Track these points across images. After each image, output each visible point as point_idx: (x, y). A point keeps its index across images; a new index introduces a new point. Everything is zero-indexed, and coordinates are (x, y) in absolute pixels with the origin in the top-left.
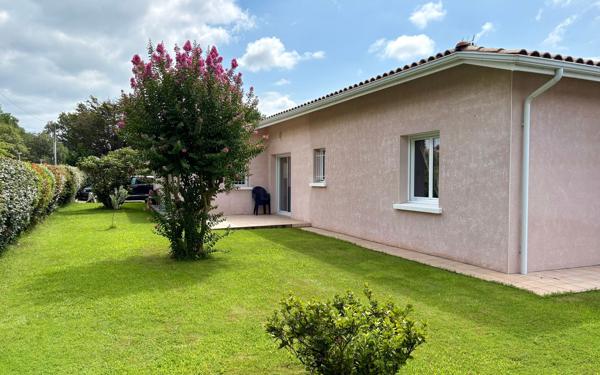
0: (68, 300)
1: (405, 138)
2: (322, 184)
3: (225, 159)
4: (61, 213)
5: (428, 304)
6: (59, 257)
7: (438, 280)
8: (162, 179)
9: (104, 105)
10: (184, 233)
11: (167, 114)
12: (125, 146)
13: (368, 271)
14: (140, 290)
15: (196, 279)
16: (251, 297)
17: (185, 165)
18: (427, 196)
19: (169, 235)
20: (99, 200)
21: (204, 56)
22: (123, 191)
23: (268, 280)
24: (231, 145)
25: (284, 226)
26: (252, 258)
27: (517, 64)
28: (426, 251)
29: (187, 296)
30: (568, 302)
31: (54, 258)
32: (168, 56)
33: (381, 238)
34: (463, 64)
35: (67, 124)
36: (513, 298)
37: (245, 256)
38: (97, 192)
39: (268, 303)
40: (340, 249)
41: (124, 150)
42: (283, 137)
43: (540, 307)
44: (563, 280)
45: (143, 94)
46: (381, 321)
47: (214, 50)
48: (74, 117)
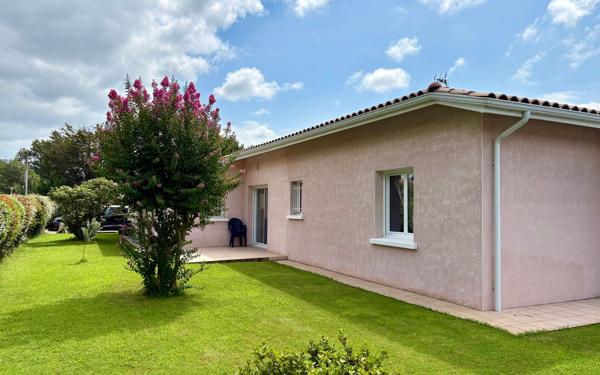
0: (33, 343)
1: (380, 173)
2: (299, 217)
3: (200, 194)
4: (30, 245)
5: (404, 345)
6: (25, 294)
7: (414, 318)
8: (136, 214)
9: (79, 133)
10: (157, 269)
11: (143, 149)
12: (99, 176)
13: (343, 308)
14: (109, 331)
15: (169, 318)
16: (225, 338)
17: (160, 201)
18: (402, 230)
19: (141, 271)
20: (70, 231)
21: (182, 92)
22: (96, 223)
23: (243, 319)
24: (207, 180)
25: (259, 260)
26: (226, 295)
27: (486, 107)
28: (402, 287)
29: (158, 337)
30: (541, 341)
31: (21, 295)
32: (145, 92)
33: (358, 273)
34: (436, 105)
35: (40, 152)
36: (487, 337)
37: (220, 292)
38: (68, 223)
39: (242, 345)
40: (317, 284)
41: (97, 180)
42: (260, 170)
43: (514, 347)
44: (536, 318)
45: (119, 128)
46: (356, 370)
47: (192, 86)
48: (47, 145)
